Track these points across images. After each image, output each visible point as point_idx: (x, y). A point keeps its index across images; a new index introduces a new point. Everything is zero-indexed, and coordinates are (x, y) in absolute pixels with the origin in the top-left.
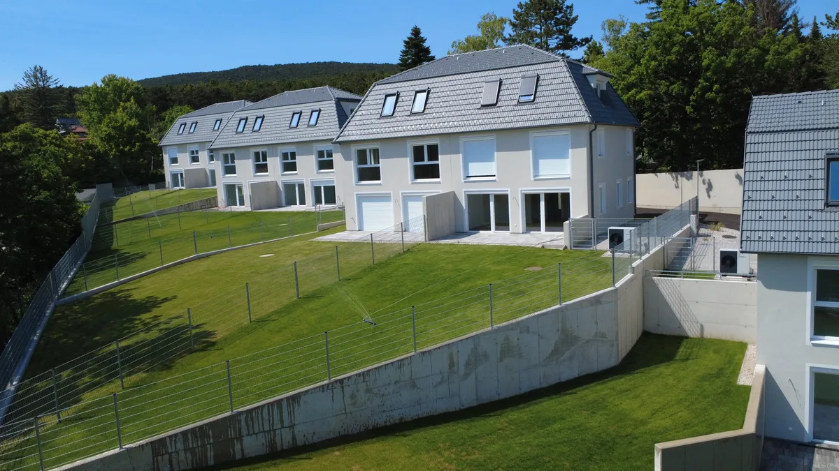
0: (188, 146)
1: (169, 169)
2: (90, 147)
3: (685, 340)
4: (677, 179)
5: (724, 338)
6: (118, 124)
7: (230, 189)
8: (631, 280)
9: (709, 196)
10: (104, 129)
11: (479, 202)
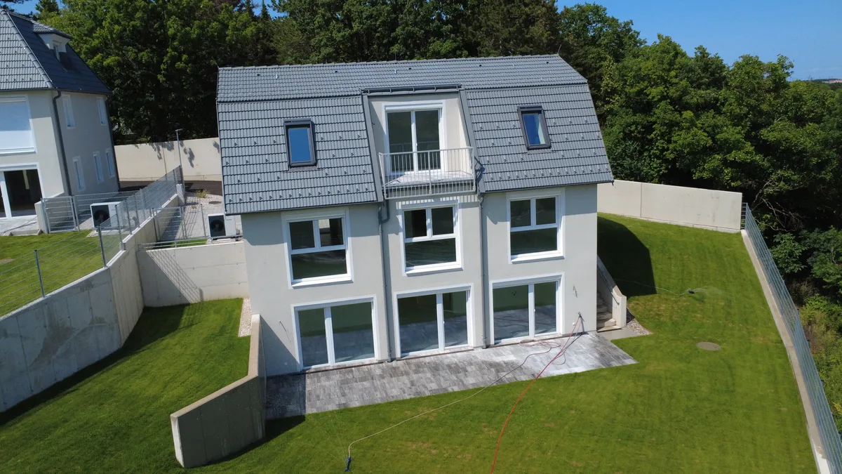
3: (187, 307)
4: (159, 150)
5: (222, 298)
8: (123, 257)
9: (192, 165)
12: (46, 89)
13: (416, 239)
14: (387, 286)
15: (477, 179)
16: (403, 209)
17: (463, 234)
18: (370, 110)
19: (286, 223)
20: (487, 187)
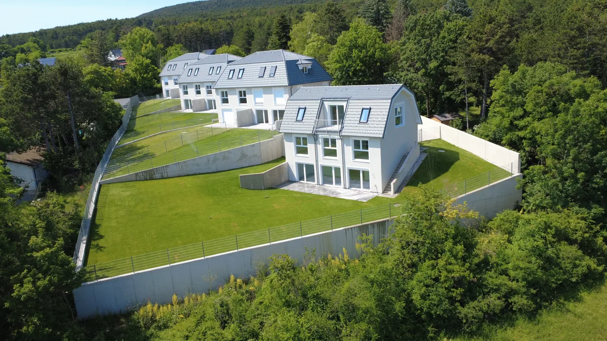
0: (173, 77)
1: (164, 88)
2: (127, 75)
6: (141, 63)
7: (186, 101)
10: (134, 65)
11: (259, 112)
12: (286, 86)
13: (326, 148)
14: (317, 161)
15: (341, 131)
16: (322, 138)
17: (338, 148)
18: (322, 105)
19: (294, 137)
20: (343, 134)
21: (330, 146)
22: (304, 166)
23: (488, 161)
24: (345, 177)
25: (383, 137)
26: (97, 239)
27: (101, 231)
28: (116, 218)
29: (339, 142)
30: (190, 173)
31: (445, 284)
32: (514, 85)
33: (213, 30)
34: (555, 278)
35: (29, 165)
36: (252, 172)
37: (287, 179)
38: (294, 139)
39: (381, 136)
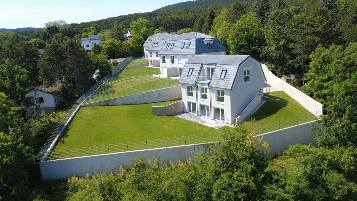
1: (145, 53)
11: (181, 69)
12: (194, 54)
13: (203, 93)
14: (197, 101)
15: (209, 84)
16: (200, 87)
17: (208, 94)
18: (202, 66)
19: (186, 85)
20: (210, 86)
21: (204, 92)
22: (191, 103)
23: (306, 108)
24: (212, 112)
25: (231, 89)
26: (65, 137)
27: (69, 133)
28: (79, 126)
29: (208, 90)
30: (129, 103)
31: (235, 189)
32: (324, 58)
33: (185, 19)
34: (319, 195)
35: (52, 94)
36: (162, 105)
37: (182, 111)
38: (186, 87)
39: (230, 88)
